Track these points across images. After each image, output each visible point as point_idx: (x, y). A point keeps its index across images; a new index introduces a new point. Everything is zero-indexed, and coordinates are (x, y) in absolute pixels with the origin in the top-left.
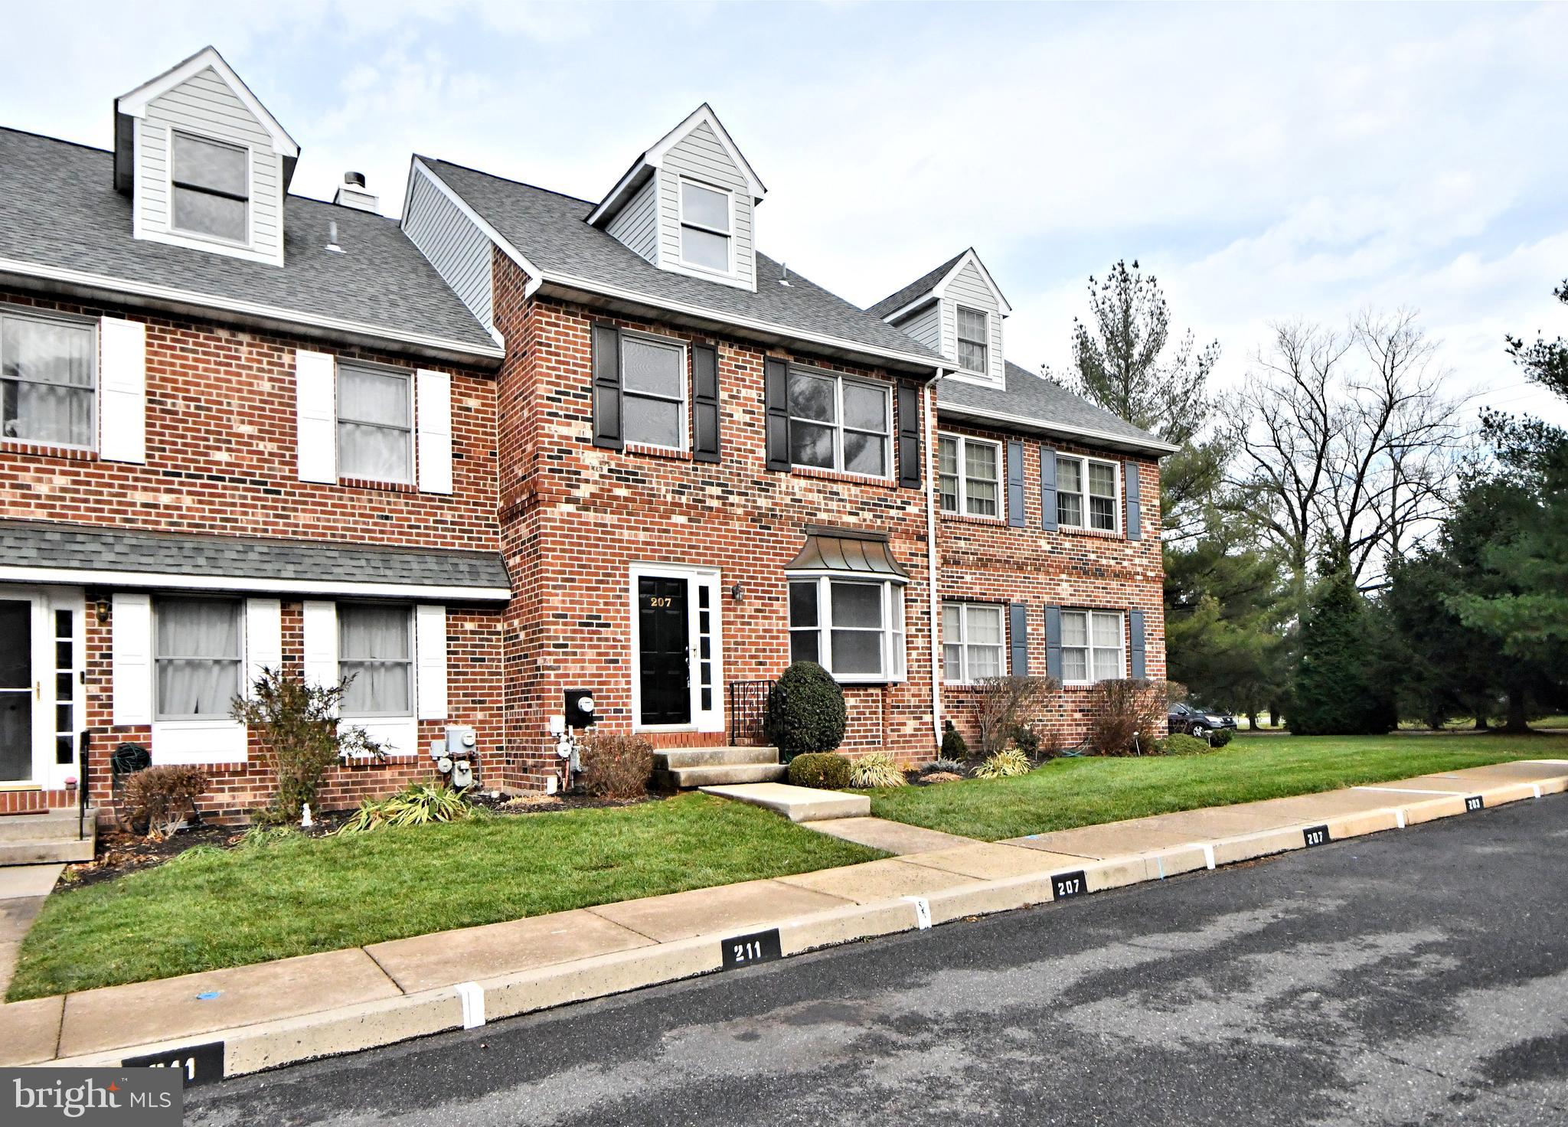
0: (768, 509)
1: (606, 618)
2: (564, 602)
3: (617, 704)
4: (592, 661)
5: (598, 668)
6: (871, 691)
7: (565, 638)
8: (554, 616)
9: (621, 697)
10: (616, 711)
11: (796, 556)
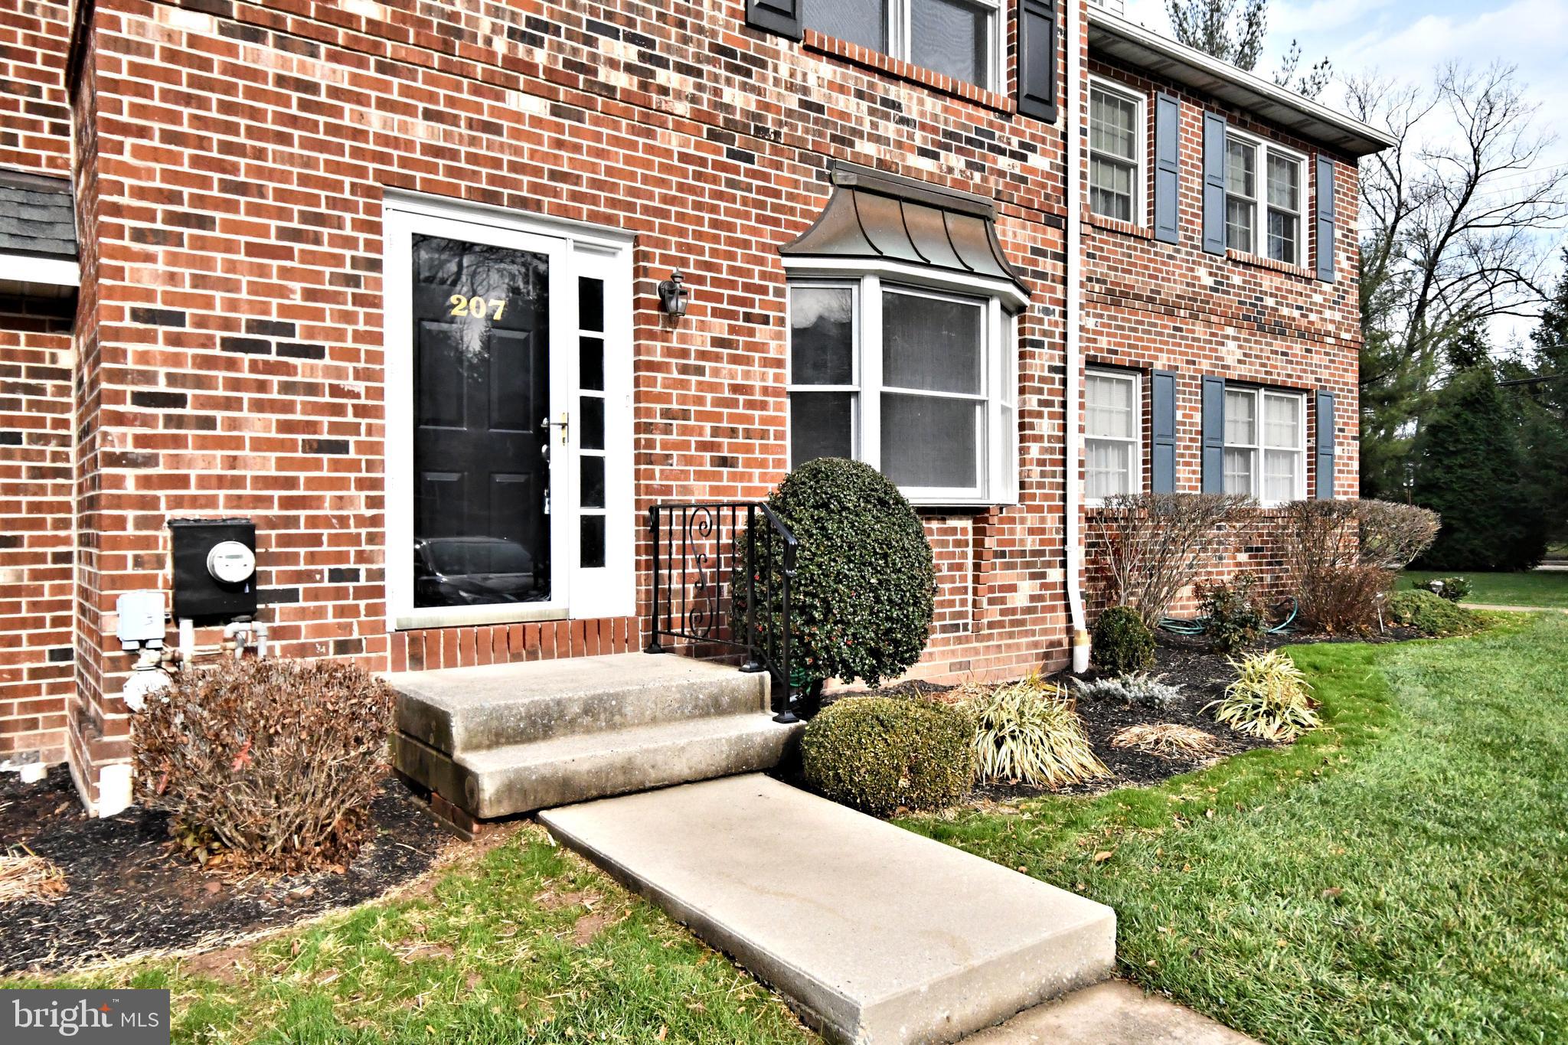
0: (746, 113)
1: (310, 332)
2: (172, 278)
3: (343, 557)
4: (258, 444)
5: (281, 464)
6: (952, 523)
7: (172, 379)
8: (136, 315)
9: (355, 540)
10: (335, 575)
11: (808, 230)
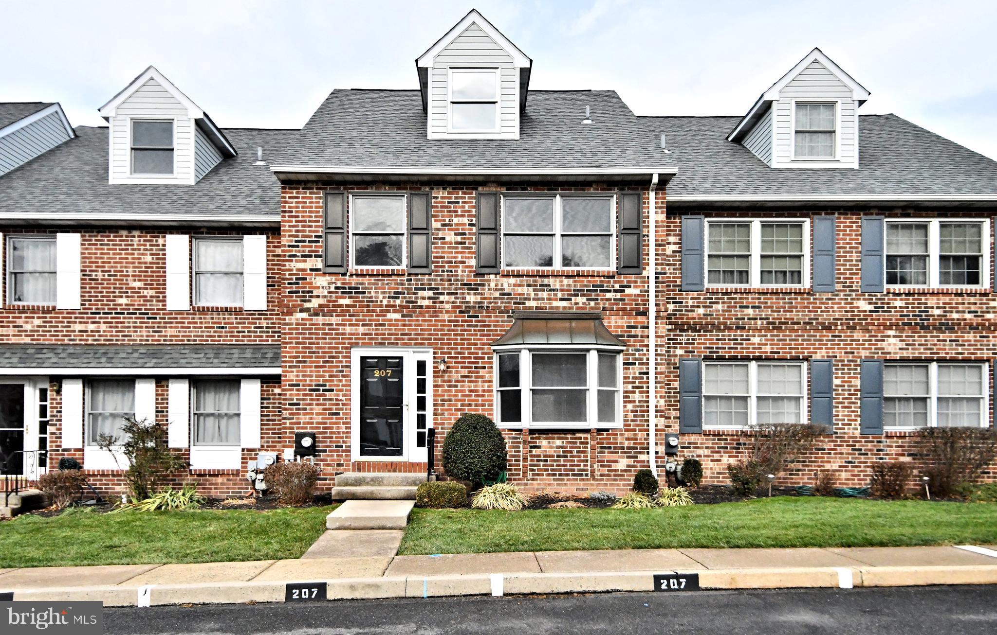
0: (475, 303)
1: (330, 386)
2: (297, 376)
3: (339, 442)
4: (317, 414)
5: (323, 418)
6: (578, 435)
7: (297, 399)
8: (290, 385)
9: (342, 437)
10: (337, 446)
11: (502, 336)
